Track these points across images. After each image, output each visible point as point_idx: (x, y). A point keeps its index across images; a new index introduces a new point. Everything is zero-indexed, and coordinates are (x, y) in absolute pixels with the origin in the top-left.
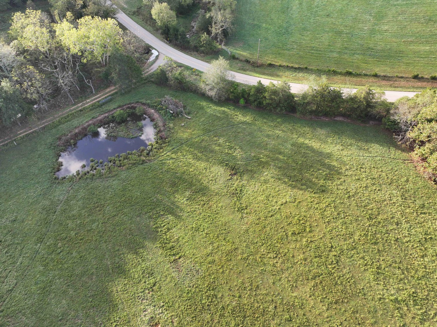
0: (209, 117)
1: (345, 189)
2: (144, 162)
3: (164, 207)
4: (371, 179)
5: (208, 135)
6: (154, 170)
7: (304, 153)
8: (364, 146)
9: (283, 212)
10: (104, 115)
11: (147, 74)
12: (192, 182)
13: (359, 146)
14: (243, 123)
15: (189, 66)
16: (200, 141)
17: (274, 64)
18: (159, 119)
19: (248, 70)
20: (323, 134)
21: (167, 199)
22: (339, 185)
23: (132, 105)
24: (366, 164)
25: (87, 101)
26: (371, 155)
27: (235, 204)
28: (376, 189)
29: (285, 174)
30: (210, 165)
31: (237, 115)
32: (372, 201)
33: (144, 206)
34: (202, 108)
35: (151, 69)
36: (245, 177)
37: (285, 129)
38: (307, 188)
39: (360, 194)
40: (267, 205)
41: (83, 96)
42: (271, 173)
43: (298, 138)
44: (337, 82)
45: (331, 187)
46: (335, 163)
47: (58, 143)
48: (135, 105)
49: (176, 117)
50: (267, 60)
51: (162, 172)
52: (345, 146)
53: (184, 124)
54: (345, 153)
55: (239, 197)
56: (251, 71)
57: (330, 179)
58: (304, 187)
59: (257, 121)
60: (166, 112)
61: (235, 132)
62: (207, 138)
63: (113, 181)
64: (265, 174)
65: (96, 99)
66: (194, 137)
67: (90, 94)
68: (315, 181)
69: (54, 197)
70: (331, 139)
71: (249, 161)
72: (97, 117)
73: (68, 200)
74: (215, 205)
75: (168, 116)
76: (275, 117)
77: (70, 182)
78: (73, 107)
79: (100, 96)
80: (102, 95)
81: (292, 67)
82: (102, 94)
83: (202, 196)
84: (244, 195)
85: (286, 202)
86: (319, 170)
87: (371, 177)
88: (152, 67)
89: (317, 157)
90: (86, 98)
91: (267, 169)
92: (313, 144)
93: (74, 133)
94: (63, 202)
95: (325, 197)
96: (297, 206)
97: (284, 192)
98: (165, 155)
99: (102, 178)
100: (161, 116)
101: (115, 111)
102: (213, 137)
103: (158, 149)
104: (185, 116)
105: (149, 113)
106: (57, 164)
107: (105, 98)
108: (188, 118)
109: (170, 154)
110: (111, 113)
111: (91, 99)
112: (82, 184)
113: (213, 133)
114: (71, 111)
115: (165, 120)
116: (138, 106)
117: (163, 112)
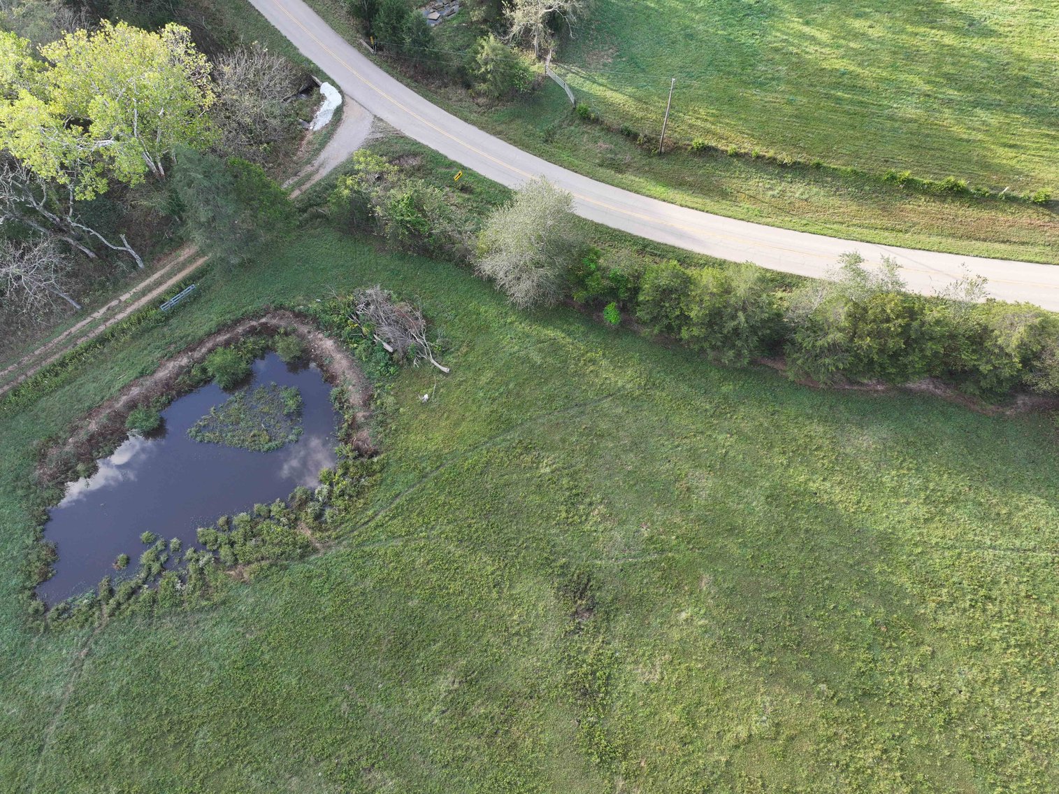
0: (508, 366)
1: (935, 689)
2: (307, 550)
3: (372, 740)
4: (1019, 646)
5: (504, 440)
6: (339, 584)
7: (807, 531)
8: (997, 504)
9: (740, 777)
10: (177, 363)
11: (307, 186)
12: (455, 640)
13: (981, 504)
14: (615, 395)
15: (441, 151)
16: (478, 469)
17: (714, 145)
18: (350, 375)
19: (628, 166)
20: (866, 452)
21: (380, 707)
22: (916, 671)
23: (264, 320)
24: (1003, 580)
25: (123, 298)
26: (1017, 542)
27: (590, 735)
28: (1034, 690)
29: (746, 620)
30: (513, 570)
31: (593, 361)
32: (1021, 743)
33: (310, 732)
34: (484, 329)
35: (321, 165)
36: (622, 624)
37: (747, 427)
38: (817, 682)
39: (981, 711)
40: (691, 748)
41: (108, 280)
42: (702, 612)
43: (788, 466)
44: (914, 225)
45: (891, 678)
46: (903, 580)
47: (37, 472)
48: (275, 321)
49: (402, 366)
50: (691, 126)
51: (363, 594)
52: (938, 504)
53: (430, 396)
54: (935, 533)
55: (604, 706)
56: (639, 171)
57: (887, 645)
58: (806, 676)
59: (657, 388)
60: (372, 349)
61: (590, 431)
62: (501, 455)
63: (214, 625)
64: (684, 615)
65: (149, 289)
66: (462, 448)
67: (131, 272)
68: (840, 651)
69: (36, 686)
70: (894, 473)
71: (634, 557)
72: (154, 372)
73: (78, 702)
74: (529, 741)
75: (377, 363)
76: (714, 375)
77: (82, 627)
78: (79, 325)
79: (162, 276)
80: (169, 276)
81: (772, 161)
82: (167, 268)
83: (487, 699)
84: (619, 698)
85: (751, 735)
86: (854, 604)
87: (1018, 637)
88: (323, 155)
89: (849, 548)
90: (119, 287)
91: (691, 593)
92: (838, 494)
93: (86, 437)
94: (63, 708)
95: (873, 720)
96: (784, 757)
97: (743, 693)
98: (372, 524)
99: (179, 614)
100: (356, 363)
101: (209, 345)
102: (522, 454)
103: (351, 496)
104: (433, 361)
105: (318, 352)
106: (39, 559)
107: (179, 288)
108: (441, 372)
109: (387, 519)
110: (197, 355)
111: (134, 290)
112: (121, 637)
113: (519, 436)
114: (72, 339)
115: (369, 378)
116: (283, 323)
117: (361, 348)
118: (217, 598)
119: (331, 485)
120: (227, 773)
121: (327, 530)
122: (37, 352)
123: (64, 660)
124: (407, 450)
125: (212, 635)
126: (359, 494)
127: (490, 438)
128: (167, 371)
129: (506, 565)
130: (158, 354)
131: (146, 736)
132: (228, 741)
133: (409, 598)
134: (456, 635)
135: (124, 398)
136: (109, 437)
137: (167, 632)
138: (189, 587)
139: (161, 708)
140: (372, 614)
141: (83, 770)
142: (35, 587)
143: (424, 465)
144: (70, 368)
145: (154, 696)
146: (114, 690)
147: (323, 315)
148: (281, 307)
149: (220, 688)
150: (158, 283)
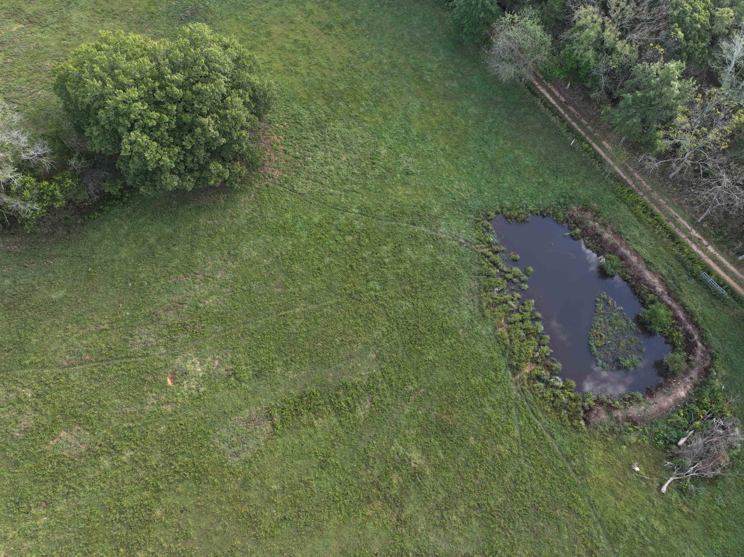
10: (657, 285)
16: (573, 505)
25: (709, 247)
34: (709, 532)
41: (725, 237)
47: (575, 208)
53: (638, 472)
62: (586, 528)
66: (592, 494)
69: (447, 219)
77: (477, 239)
90: (719, 244)
93: (599, 232)
98: (531, 416)
99: (479, 290)
100: (666, 414)
101: (674, 305)
102: (586, 547)
103: (553, 402)
104: (672, 479)
105: (673, 384)
106: (519, 214)
107: (723, 284)
108: (662, 485)
109: (535, 427)
110: (665, 298)
111: (717, 254)
112: (468, 259)
113: (603, 547)
114: (673, 219)
115: (652, 423)
116: (698, 359)
117: (680, 419)
118: (487, 312)
119: (562, 388)
120: (384, 318)
121: (529, 384)
122: (661, 200)
123: (459, 231)
124: (590, 448)
125: (464, 309)
126: (555, 408)
127: (600, 520)
128: (650, 278)
129: (494, 517)
130: (664, 272)
131: (412, 275)
132: (402, 318)
133: (476, 437)
134: (447, 469)
135: (628, 253)
136: (599, 245)
137: (469, 283)
138: (496, 295)
139: (425, 282)
140: (467, 410)
141: (400, 245)
142: (502, 213)
143: (577, 460)
144: (650, 220)
145: (433, 278)
146: (439, 258)
147: (709, 390)
148: (713, 358)
149: (432, 314)
150: (725, 270)
